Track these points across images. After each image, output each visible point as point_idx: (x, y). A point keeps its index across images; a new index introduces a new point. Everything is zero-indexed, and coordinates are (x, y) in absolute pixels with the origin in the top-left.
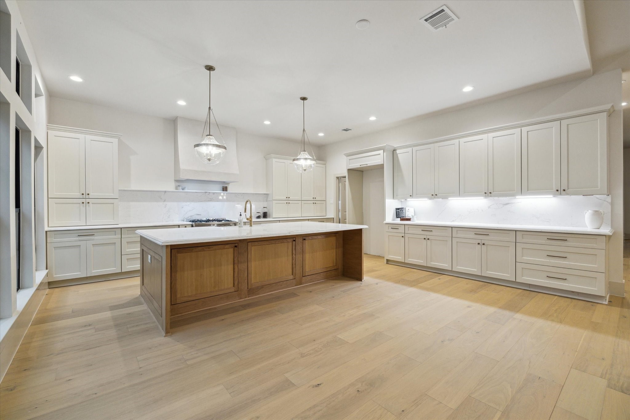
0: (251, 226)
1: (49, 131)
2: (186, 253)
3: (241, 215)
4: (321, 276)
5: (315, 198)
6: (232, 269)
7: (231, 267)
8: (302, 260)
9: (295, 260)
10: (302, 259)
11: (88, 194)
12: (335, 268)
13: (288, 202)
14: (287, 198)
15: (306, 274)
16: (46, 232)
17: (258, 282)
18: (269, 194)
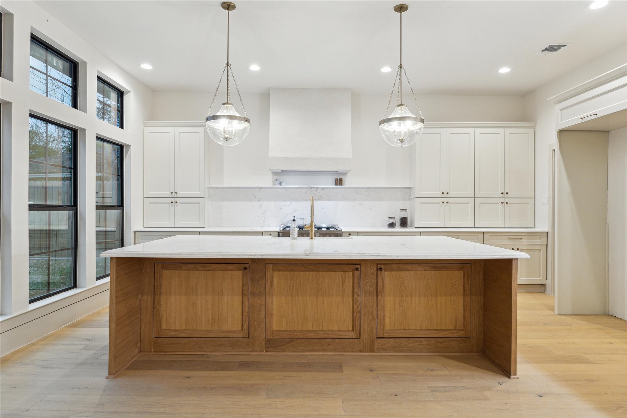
0: (312, 239)
1: (145, 128)
2: (173, 270)
3: (294, 220)
4: (423, 345)
5: (507, 193)
6: (241, 303)
7: (237, 299)
8: (375, 307)
9: (358, 304)
10: (375, 305)
11: (176, 193)
12: (462, 334)
13: (445, 200)
14: (443, 193)
15: (385, 334)
16: (135, 232)
17: (284, 331)
18: (411, 187)
